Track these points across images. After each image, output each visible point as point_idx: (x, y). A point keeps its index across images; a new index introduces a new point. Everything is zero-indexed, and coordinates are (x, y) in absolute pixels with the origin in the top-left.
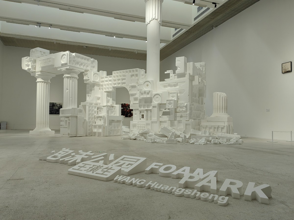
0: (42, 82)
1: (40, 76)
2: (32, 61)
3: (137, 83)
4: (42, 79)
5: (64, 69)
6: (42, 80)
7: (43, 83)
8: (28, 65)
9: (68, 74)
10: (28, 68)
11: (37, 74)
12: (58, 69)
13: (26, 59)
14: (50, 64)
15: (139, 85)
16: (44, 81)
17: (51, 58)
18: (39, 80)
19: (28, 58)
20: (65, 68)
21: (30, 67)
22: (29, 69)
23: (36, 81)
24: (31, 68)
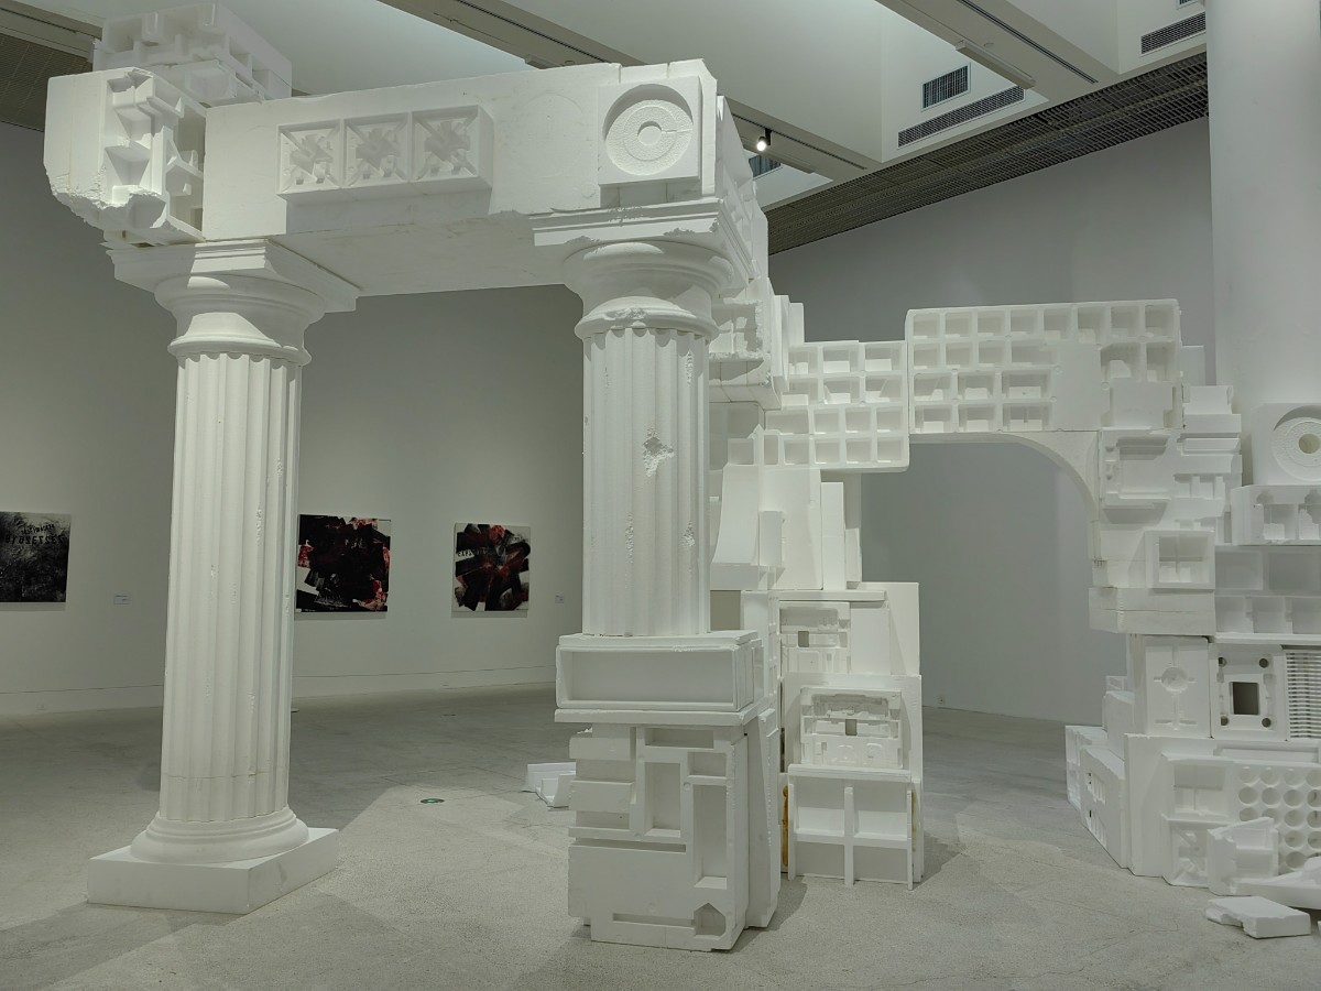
0: (256, 353)
1: (238, 292)
2: (167, 117)
3: (1168, 418)
4: (257, 320)
5: (629, 235)
6: (252, 336)
7: (265, 363)
8: (131, 167)
9: (666, 292)
10: (133, 189)
11: (204, 270)
12: (543, 239)
13: (117, 98)
14: (441, 177)
15: (1183, 437)
16: (272, 343)
17: (470, 113)
18: (207, 328)
19: (137, 81)
20: (660, 229)
21: (152, 184)
22: (143, 207)
23: (181, 340)
24: (167, 199)
